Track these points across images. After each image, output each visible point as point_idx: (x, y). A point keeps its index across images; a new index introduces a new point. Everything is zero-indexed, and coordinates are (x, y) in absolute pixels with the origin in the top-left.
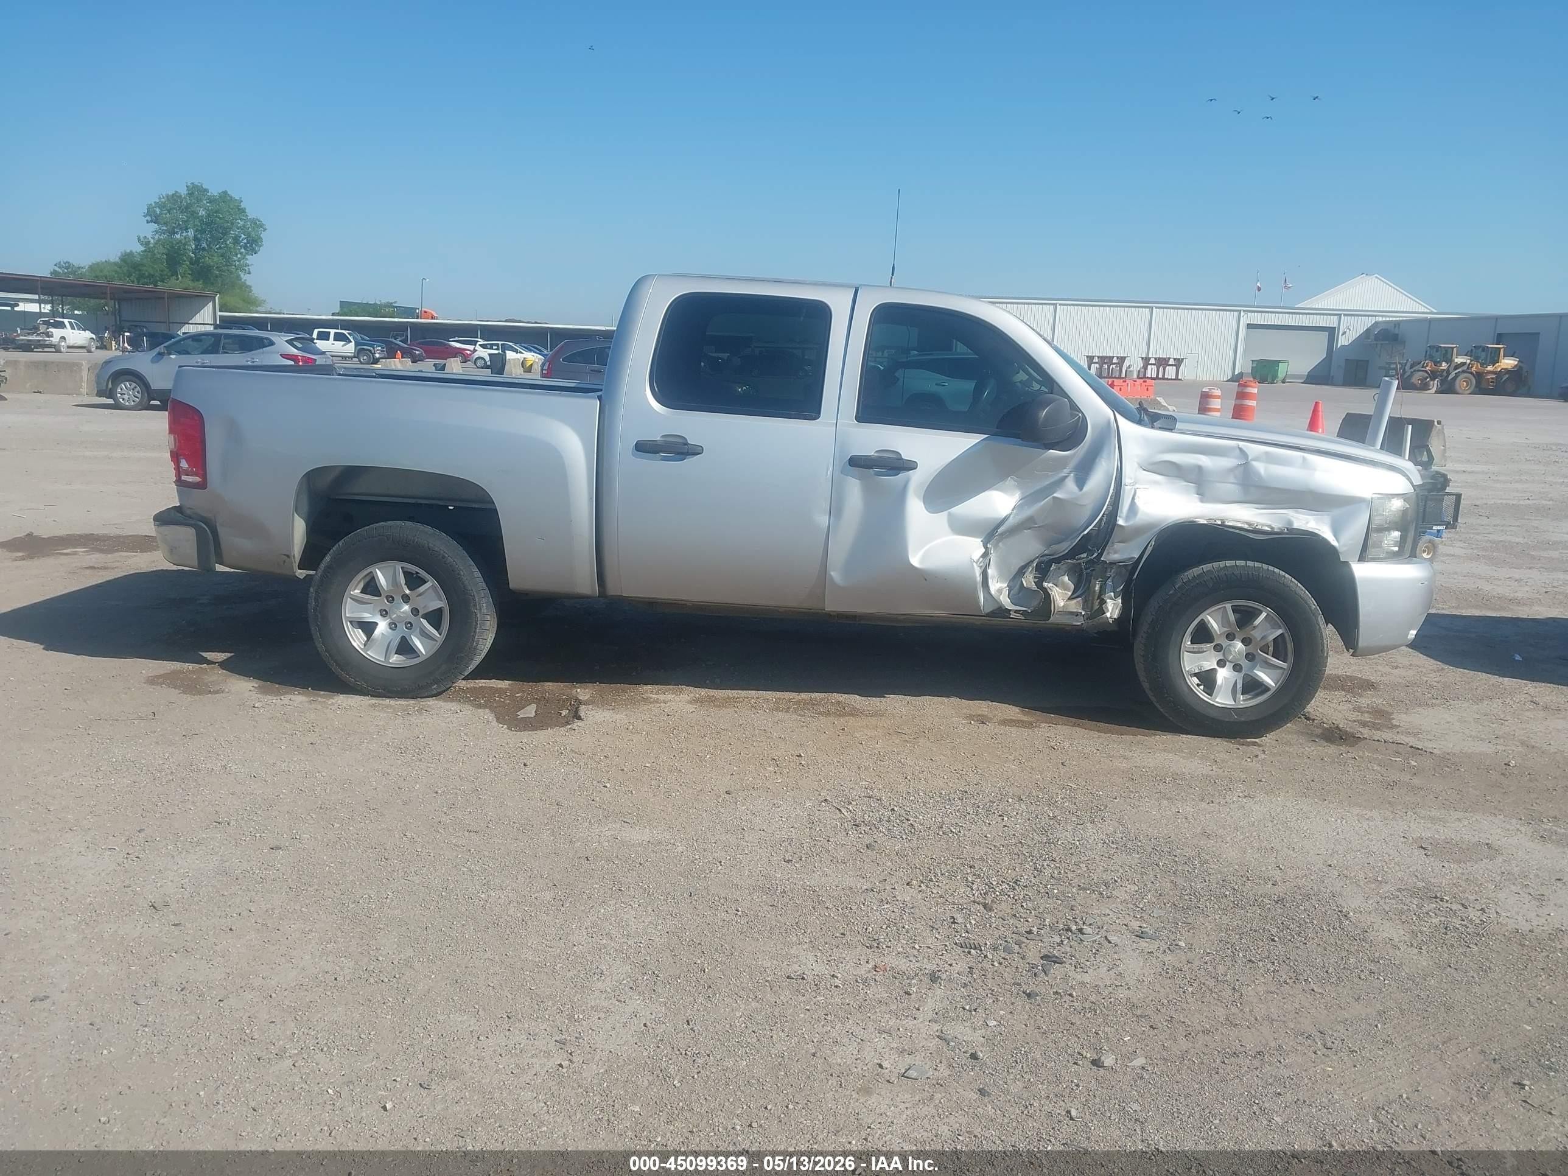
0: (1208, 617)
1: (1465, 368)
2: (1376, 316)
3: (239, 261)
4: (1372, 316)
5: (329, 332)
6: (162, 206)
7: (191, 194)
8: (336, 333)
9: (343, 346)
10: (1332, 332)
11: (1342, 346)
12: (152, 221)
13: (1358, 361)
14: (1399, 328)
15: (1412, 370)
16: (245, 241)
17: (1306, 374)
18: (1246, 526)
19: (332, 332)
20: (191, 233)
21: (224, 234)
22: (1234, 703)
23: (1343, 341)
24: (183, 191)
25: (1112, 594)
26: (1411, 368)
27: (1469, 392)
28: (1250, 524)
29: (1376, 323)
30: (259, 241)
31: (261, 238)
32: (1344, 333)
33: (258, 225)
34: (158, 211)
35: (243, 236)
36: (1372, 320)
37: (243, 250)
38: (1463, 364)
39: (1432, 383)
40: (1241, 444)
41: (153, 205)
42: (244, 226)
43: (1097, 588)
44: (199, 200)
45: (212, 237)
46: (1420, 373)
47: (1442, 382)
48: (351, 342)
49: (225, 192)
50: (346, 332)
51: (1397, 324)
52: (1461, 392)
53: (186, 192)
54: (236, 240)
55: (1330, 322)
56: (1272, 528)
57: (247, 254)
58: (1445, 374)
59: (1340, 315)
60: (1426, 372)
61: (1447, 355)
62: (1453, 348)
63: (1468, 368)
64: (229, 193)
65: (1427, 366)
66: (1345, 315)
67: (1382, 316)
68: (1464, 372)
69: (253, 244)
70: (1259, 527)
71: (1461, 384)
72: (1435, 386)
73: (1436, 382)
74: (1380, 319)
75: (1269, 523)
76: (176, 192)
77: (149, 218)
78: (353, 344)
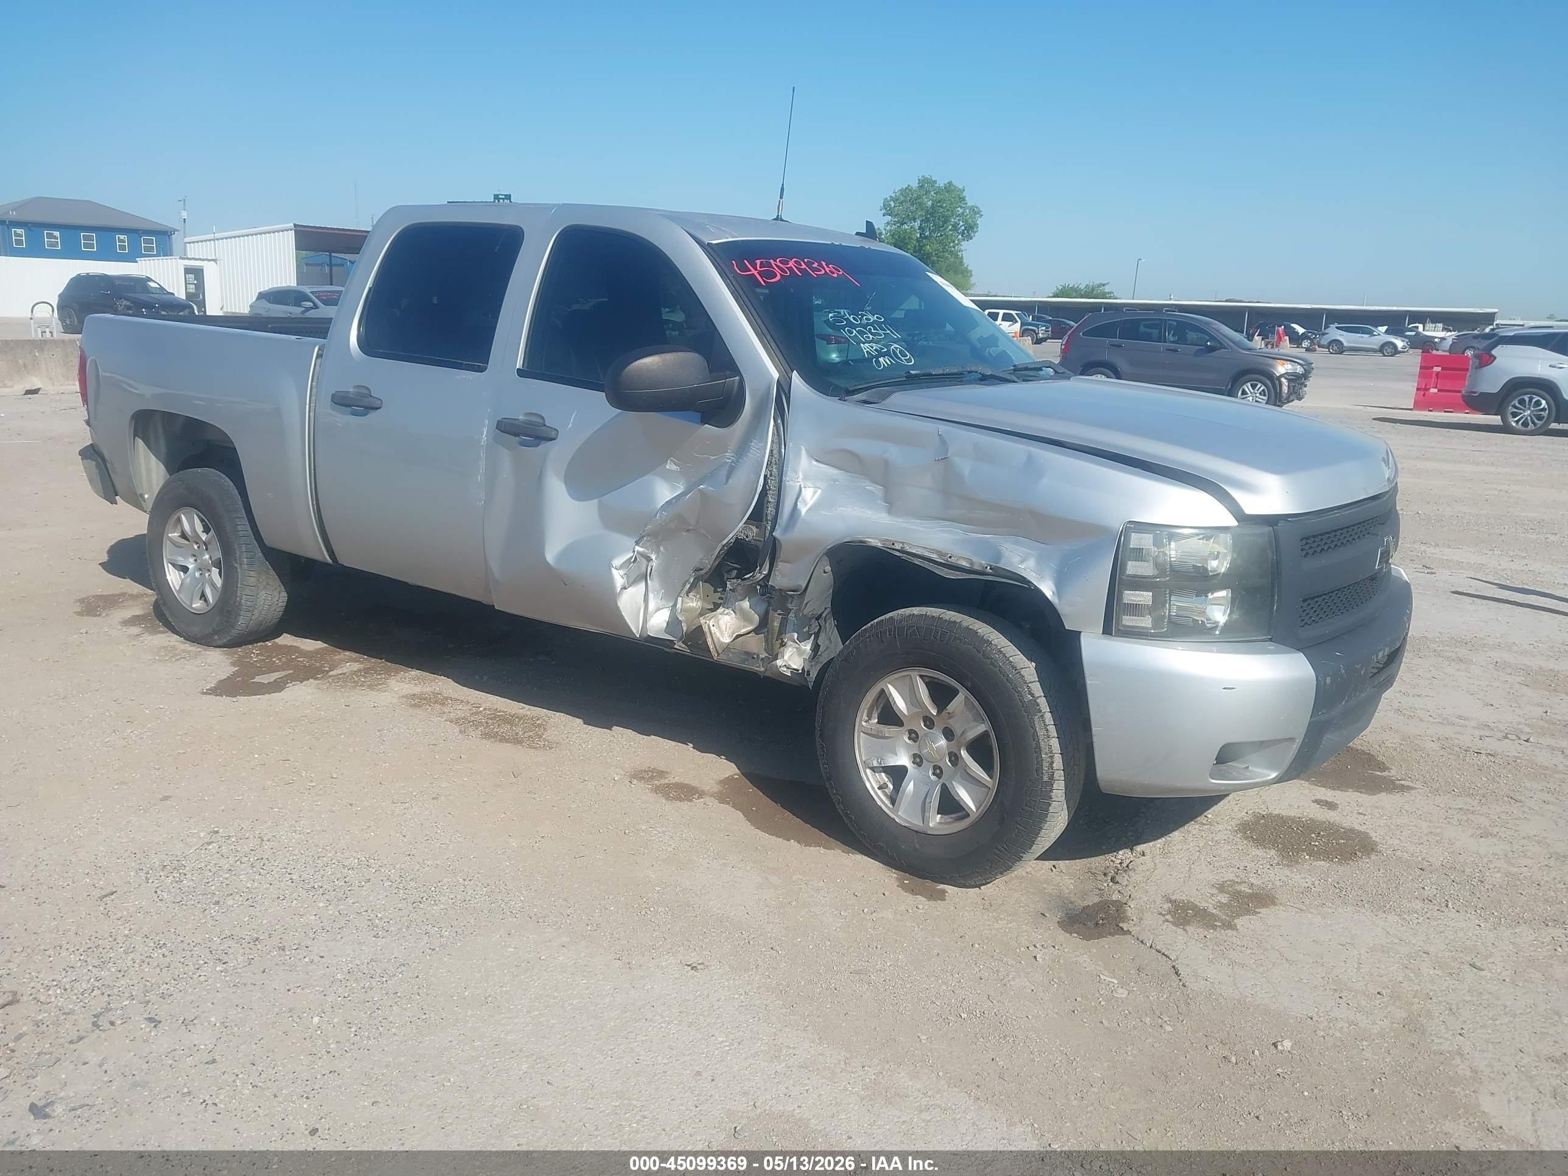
0: (889, 686)
3: (954, 247)
5: (998, 313)
6: (895, 200)
7: (921, 186)
8: (1004, 314)
9: (1010, 326)
12: (887, 214)
16: (963, 228)
18: (934, 556)
19: (1001, 312)
20: (917, 225)
21: (945, 222)
22: (922, 825)
24: (915, 185)
25: (796, 635)
28: (940, 554)
30: (975, 227)
31: (976, 225)
33: (975, 211)
34: (892, 204)
35: (961, 223)
37: (960, 237)
40: (943, 428)
41: (889, 199)
42: (963, 213)
43: (776, 624)
44: (927, 192)
45: (934, 225)
48: (1017, 322)
49: (950, 183)
50: (1013, 312)
53: (917, 185)
54: (955, 227)
56: (972, 563)
57: (964, 240)
64: (953, 183)
69: (969, 230)
70: (953, 560)
75: (967, 555)
76: (909, 185)
77: (884, 211)
78: (1018, 325)
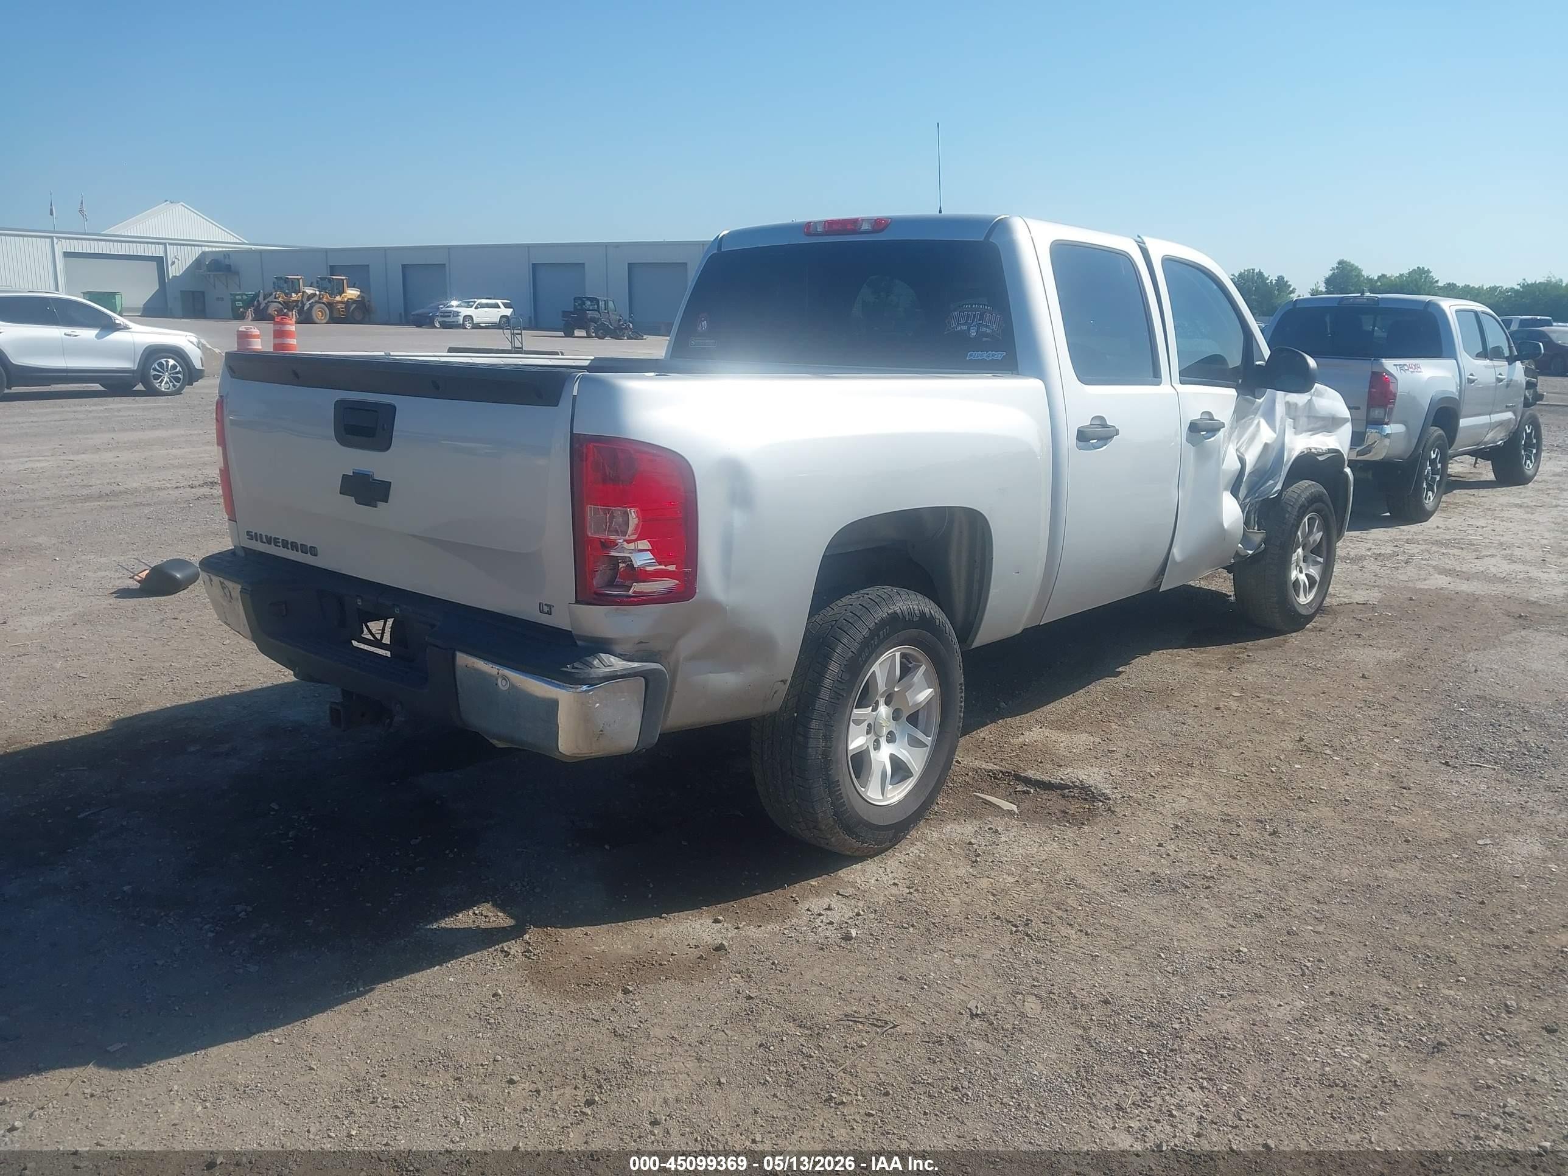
1: (316, 298)
2: (201, 246)
4: (198, 246)
10: (160, 262)
11: (173, 277)
13: (193, 292)
14: (229, 258)
15: (266, 301)
17: (142, 306)
22: (1306, 599)
23: (175, 271)
26: (264, 300)
27: (325, 321)
29: (204, 253)
32: (173, 263)
36: (197, 252)
38: (314, 295)
39: (290, 313)
46: (275, 304)
47: (300, 312)
51: (227, 255)
52: (318, 321)
55: (157, 251)
58: (300, 305)
59: (165, 244)
60: (279, 302)
61: (294, 287)
62: (298, 280)
63: (320, 299)
65: (279, 297)
66: (170, 244)
67: (208, 246)
68: (316, 302)
71: (317, 314)
72: (294, 316)
73: (294, 312)
74: (207, 249)
